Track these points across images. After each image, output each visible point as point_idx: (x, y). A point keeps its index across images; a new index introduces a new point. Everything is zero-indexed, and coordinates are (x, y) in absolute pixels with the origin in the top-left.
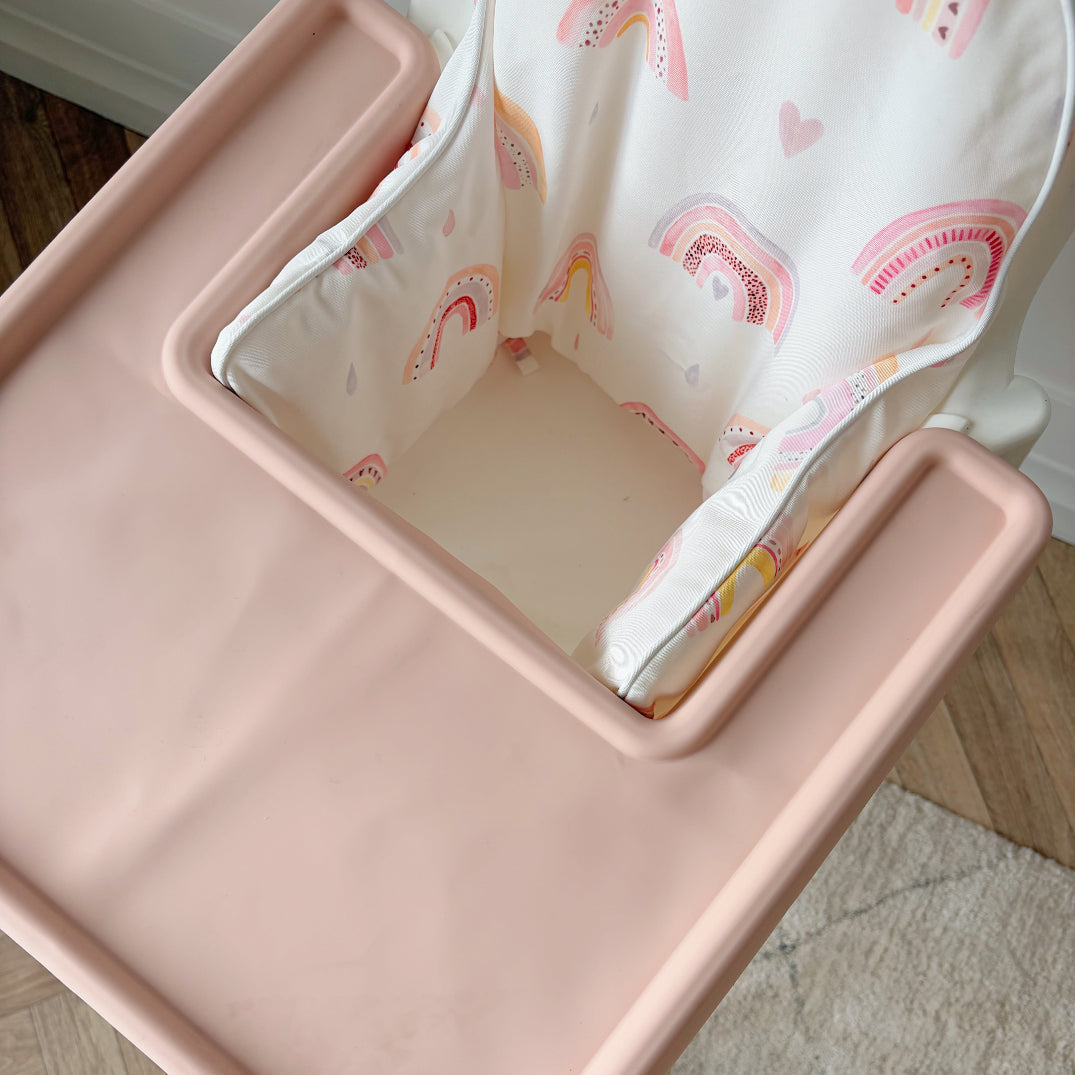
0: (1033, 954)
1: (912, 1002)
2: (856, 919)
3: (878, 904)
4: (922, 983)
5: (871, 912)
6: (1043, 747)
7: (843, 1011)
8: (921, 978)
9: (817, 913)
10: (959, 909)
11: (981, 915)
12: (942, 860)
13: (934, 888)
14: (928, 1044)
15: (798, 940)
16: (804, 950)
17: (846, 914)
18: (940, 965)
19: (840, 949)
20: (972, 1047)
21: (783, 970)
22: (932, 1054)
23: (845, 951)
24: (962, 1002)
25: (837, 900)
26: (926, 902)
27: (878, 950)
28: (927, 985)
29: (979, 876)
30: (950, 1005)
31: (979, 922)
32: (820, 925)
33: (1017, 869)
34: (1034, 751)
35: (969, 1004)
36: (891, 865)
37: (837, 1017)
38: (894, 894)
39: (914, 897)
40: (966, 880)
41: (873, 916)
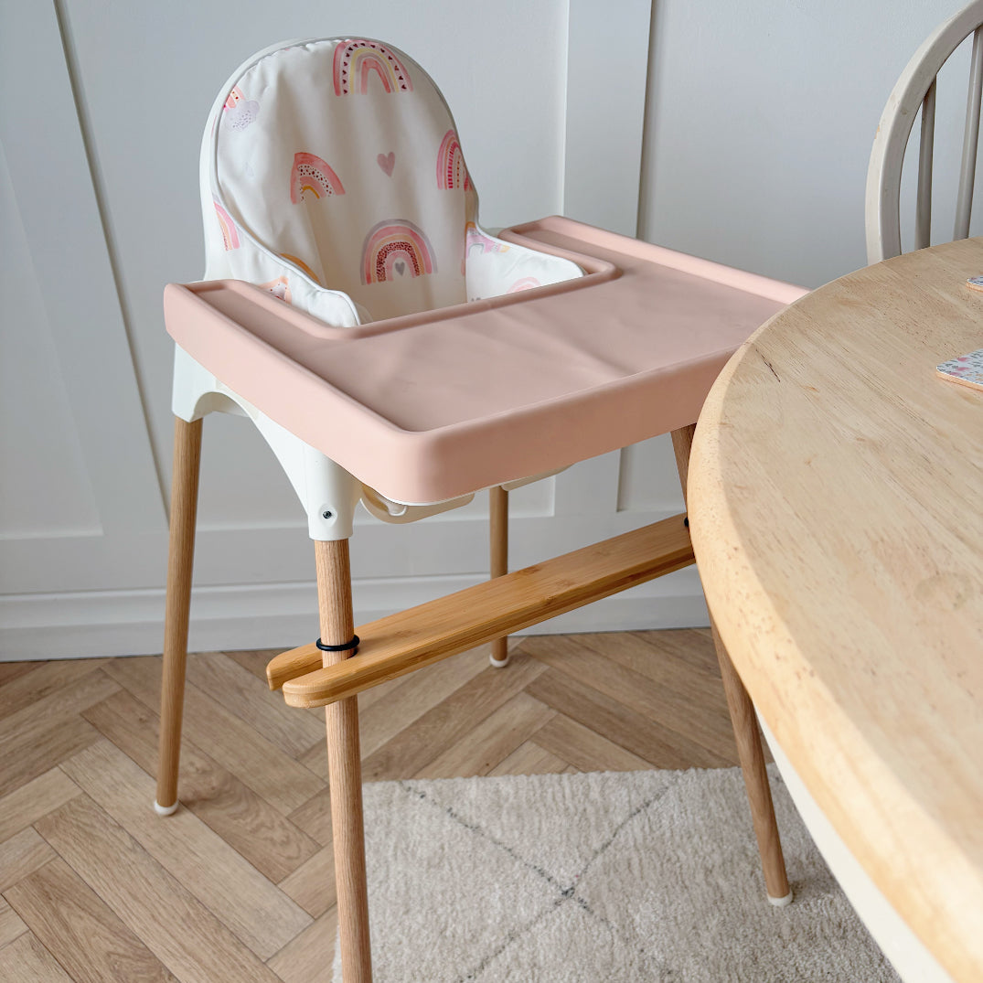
0: (741, 818)
1: (683, 882)
2: (606, 852)
3: (614, 836)
4: (681, 867)
5: (613, 844)
6: (658, 720)
7: (638, 911)
8: (678, 864)
9: (575, 861)
10: (672, 816)
11: (689, 812)
12: (638, 793)
13: (645, 811)
14: (715, 903)
15: (573, 883)
16: (581, 887)
17: (596, 853)
18: (685, 852)
19: (606, 873)
20: (747, 888)
21: (575, 907)
22: (723, 907)
23: (612, 874)
24: (717, 865)
25: (584, 847)
26: (647, 821)
27: (635, 861)
28: (685, 867)
29: (670, 791)
30: (711, 872)
31: (691, 816)
32: (583, 867)
33: (691, 781)
34: (654, 725)
35: (723, 864)
36: (606, 812)
37: (637, 918)
38: (622, 826)
39: (636, 819)
40: (663, 798)
41: (616, 845)
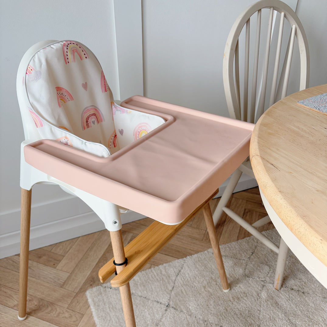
0: (207, 268)
1: (199, 292)
2: (174, 290)
3: (174, 284)
4: (196, 288)
5: (175, 287)
6: (172, 243)
7: (190, 305)
8: (195, 288)
9: (166, 295)
10: (188, 273)
11: (192, 270)
12: (176, 269)
13: (180, 273)
14: (210, 296)
15: (168, 303)
16: (171, 303)
17: (171, 291)
18: (196, 283)
19: (177, 296)
20: (217, 289)
21: (172, 310)
22: (212, 297)
23: (178, 296)
24: (206, 284)
25: (167, 290)
26: (182, 277)
27: (183, 290)
28: (198, 288)
29: (185, 265)
30: (205, 287)
31: (193, 271)
32: (169, 296)
33: (189, 260)
34: (172, 245)
35: (208, 284)
36: (169, 277)
37: (190, 307)
38: (175, 280)
39: (178, 277)
40: (183, 268)
41: (176, 286)
